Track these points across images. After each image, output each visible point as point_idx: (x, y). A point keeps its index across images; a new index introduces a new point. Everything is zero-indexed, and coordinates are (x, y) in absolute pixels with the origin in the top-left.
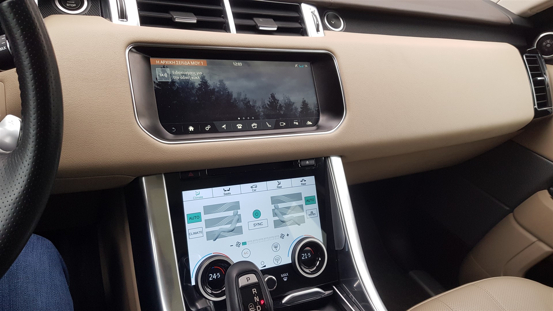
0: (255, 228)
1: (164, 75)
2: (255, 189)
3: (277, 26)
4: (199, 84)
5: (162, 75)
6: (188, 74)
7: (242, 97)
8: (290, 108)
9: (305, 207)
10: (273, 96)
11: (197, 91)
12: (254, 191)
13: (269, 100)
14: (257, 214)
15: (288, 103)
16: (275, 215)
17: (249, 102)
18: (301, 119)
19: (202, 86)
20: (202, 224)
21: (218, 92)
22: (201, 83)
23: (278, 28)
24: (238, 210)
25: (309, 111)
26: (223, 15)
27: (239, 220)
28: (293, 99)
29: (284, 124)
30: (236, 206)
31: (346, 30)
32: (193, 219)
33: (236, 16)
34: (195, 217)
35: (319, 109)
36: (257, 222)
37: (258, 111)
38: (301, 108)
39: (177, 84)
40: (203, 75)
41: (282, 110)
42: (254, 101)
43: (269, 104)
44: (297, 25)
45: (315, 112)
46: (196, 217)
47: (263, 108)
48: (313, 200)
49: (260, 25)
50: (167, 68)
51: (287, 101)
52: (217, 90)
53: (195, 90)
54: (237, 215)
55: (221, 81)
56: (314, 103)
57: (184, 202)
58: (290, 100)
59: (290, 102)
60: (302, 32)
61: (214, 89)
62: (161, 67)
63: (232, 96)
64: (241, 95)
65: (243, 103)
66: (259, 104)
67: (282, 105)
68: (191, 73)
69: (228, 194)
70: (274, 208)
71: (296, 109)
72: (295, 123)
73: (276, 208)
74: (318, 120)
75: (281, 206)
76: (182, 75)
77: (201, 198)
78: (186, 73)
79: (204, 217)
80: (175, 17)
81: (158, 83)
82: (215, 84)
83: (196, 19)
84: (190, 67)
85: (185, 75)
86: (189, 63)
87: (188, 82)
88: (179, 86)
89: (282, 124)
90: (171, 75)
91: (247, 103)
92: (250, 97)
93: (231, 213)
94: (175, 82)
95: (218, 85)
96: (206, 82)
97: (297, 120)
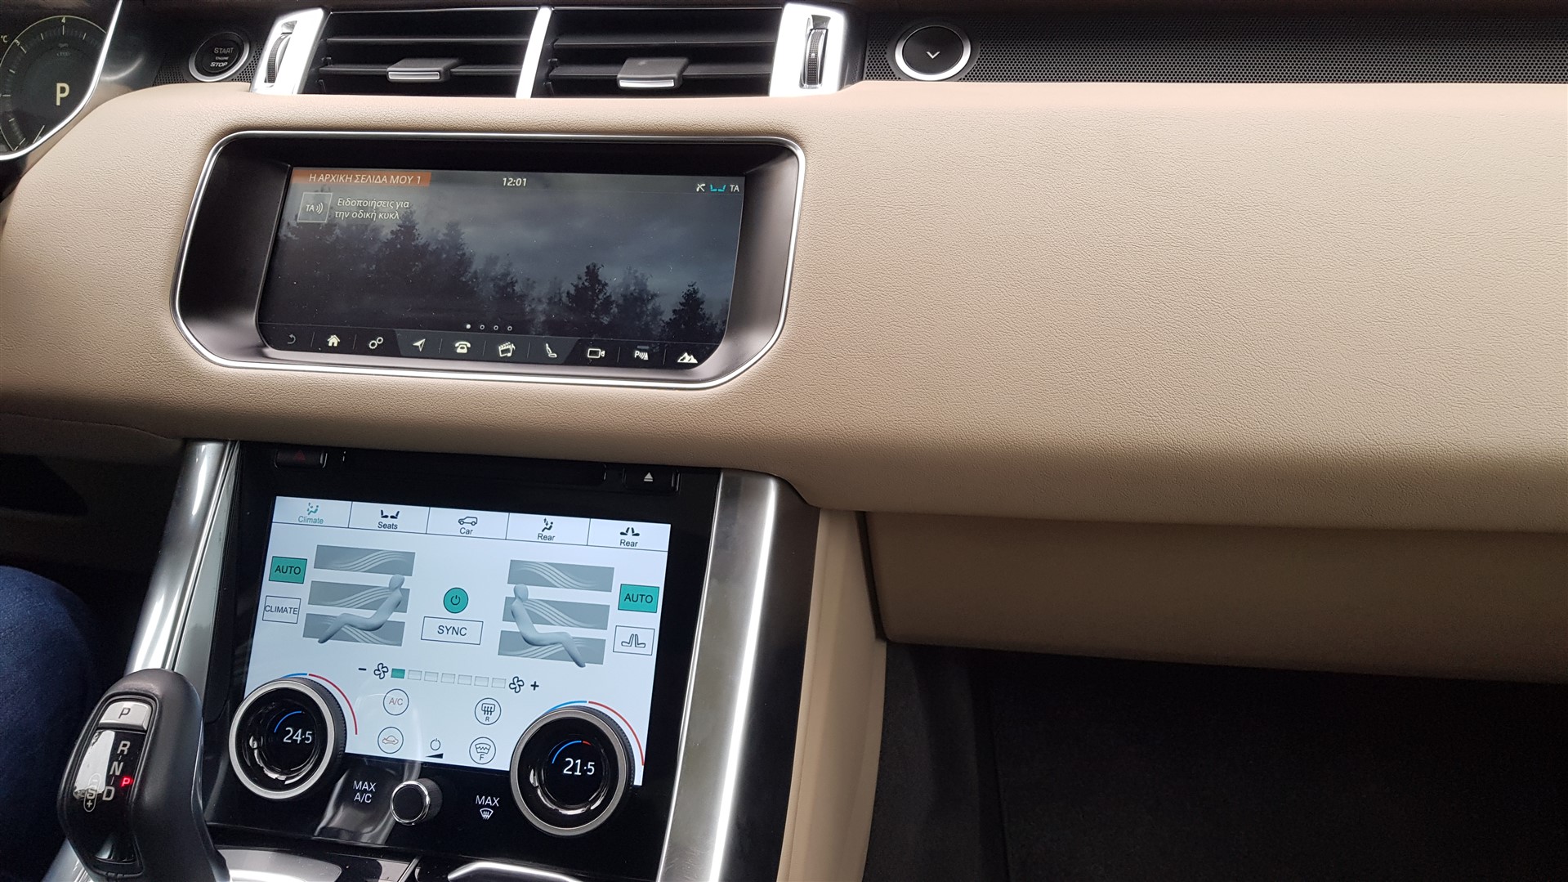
0: (440, 637)
1: (315, 208)
2: (469, 527)
4: (392, 232)
5: (312, 207)
6: (373, 206)
7: (499, 269)
8: (638, 310)
9: (616, 616)
10: (592, 273)
11: (379, 248)
12: (465, 535)
13: (575, 283)
14: (455, 601)
15: (635, 294)
16: (510, 615)
17: (513, 284)
18: (661, 345)
19: (397, 236)
20: (303, 590)
21: (434, 252)
22: (399, 228)
24: (405, 577)
27: (400, 606)
28: (654, 283)
29: (603, 353)
30: (402, 564)
31: (972, 76)
34: (289, 569)
36: (449, 624)
37: (531, 309)
38: (675, 311)
39: (338, 231)
40: (410, 208)
41: (607, 312)
42: (530, 282)
43: (572, 291)
46: (293, 570)
47: (549, 304)
48: (649, 600)
49: (630, 76)
51: (632, 288)
52: (435, 247)
53: (376, 246)
54: (398, 590)
55: (453, 227)
57: (272, 523)
58: (645, 285)
59: (643, 290)
60: (755, 84)
61: (425, 246)
62: (317, 190)
63: (470, 263)
64: (495, 264)
65: (496, 285)
66: (541, 291)
67: (613, 298)
68: (382, 204)
69: (390, 526)
70: (514, 596)
71: (656, 313)
72: (637, 353)
73: (520, 597)
74: (713, 349)
75: (535, 593)
76: (359, 208)
77: (319, 523)
78: (370, 204)
79: (313, 574)
80: (390, 69)
82: (435, 231)
83: (441, 69)
84: (384, 189)
85: (365, 210)
86: (385, 178)
87: (367, 226)
88: (341, 236)
89: (596, 353)
90: (331, 208)
91: (505, 285)
92: (519, 270)
93: (383, 580)
94: (335, 225)
95: (440, 234)
96: (413, 227)
97: (647, 348)
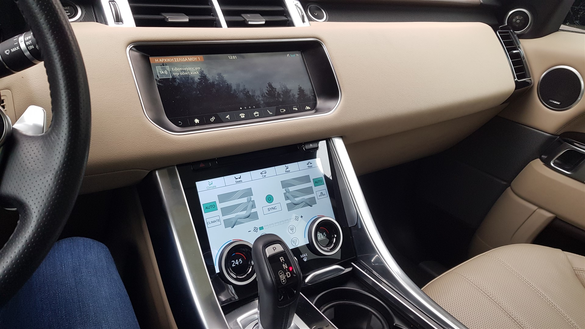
0: (269, 212)
1: (164, 72)
2: (264, 174)
3: (265, 20)
4: (199, 79)
5: (163, 72)
6: (187, 70)
7: (241, 88)
8: (288, 95)
9: (315, 189)
10: (270, 85)
11: (197, 85)
12: (264, 177)
13: (267, 89)
14: (270, 199)
15: (285, 91)
16: (287, 198)
17: (248, 92)
18: (299, 105)
19: (201, 80)
20: (219, 212)
21: (217, 84)
22: (200, 77)
23: (266, 22)
24: (251, 196)
25: (306, 97)
26: (212, 13)
27: (253, 206)
28: (289, 87)
29: (285, 110)
30: (248, 193)
31: (329, 20)
32: (209, 208)
33: (225, 13)
34: (210, 207)
35: (315, 95)
36: (271, 207)
37: (258, 100)
38: (298, 94)
39: (177, 80)
40: (201, 69)
41: (280, 98)
42: (253, 91)
43: (267, 92)
44: (284, 18)
45: (311, 97)
46: (212, 207)
47: (262, 97)
48: (321, 181)
49: (249, 20)
50: (167, 65)
51: (284, 89)
52: (217, 83)
53: (196, 84)
54: (251, 202)
55: (219, 75)
56: (310, 89)
57: (198, 193)
58: (287, 87)
59: (287, 89)
60: (289, 23)
61: (213, 83)
62: (161, 65)
63: (231, 87)
64: (239, 86)
65: (243, 93)
66: (258, 93)
67: (280, 93)
68: (190, 69)
69: (240, 181)
70: (286, 192)
71: (294, 96)
72: (294, 109)
73: (287, 191)
74: (316, 104)
75: (291, 189)
76: (182, 71)
77: (215, 187)
78: (185, 69)
79: (220, 206)
80: (167, 17)
81: (159, 80)
82: (214, 77)
83: (188, 17)
84: (188, 63)
85: (185, 71)
86: (186, 59)
87: (188, 77)
88: (180, 82)
89: (283, 111)
90: (170, 72)
91: (246, 93)
92: (248, 87)
93: (244, 200)
94: (176, 78)
95: (216, 78)
96: (206, 76)
97: (296, 106)
